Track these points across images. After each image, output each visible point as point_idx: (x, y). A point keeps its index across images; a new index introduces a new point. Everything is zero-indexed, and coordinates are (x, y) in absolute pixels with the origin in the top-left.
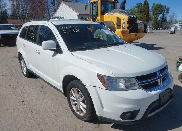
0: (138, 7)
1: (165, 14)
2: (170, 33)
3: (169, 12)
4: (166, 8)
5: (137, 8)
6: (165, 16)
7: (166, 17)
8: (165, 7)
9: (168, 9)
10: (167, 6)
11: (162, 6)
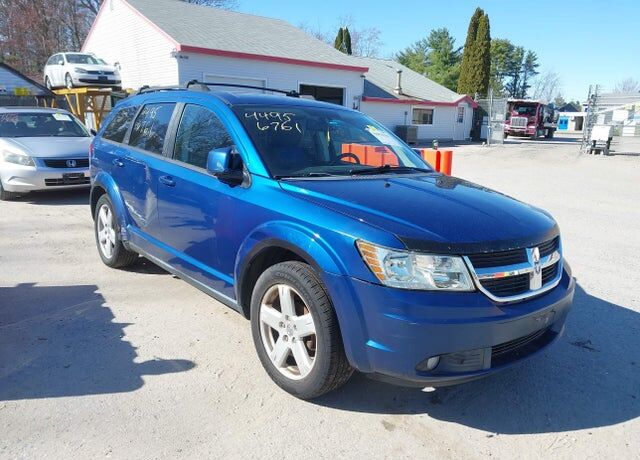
0: (434, 45)
1: (522, 75)
2: (589, 147)
3: (536, 69)
4: (526, 55)
5: (430, 50)
6: (522, 84)
7: (525, 86)
8: (521, 51)
9: (531, 58)
10: (526, 49)
11: (511, 48)
